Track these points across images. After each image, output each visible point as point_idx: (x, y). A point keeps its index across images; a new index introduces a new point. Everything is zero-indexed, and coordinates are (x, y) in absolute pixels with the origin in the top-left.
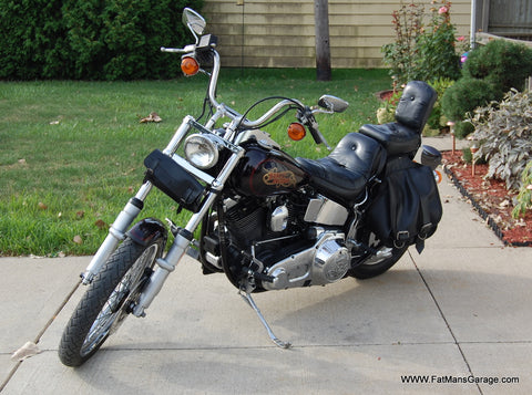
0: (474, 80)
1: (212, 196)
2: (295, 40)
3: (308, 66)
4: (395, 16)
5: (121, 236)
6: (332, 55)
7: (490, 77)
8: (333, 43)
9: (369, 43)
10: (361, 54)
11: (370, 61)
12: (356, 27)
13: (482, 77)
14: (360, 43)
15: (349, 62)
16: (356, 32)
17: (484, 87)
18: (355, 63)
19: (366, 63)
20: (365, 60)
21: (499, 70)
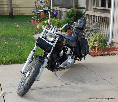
0: (69, 18)
1: (53, 48)
2: (1, 8)
3: (6, 15)
4: (35, 3)
5: (31, 60)
6: (13, 12)
7: (73, 17)
8: (14, 9)
9: (20, 9)
10: (19, 12)
11: (21, 14)
12: (17, 5)
13: (71, 17)
14: (18, 9)
15: (15, 14)
16: (17, 6)
17: (72, 20)
18: (17, 14)
19: (20, 14)
20: (20, 13)
21: (75, 16)
